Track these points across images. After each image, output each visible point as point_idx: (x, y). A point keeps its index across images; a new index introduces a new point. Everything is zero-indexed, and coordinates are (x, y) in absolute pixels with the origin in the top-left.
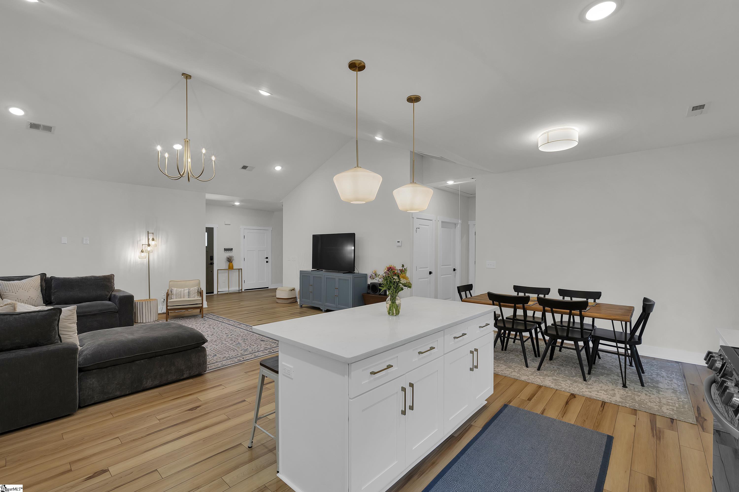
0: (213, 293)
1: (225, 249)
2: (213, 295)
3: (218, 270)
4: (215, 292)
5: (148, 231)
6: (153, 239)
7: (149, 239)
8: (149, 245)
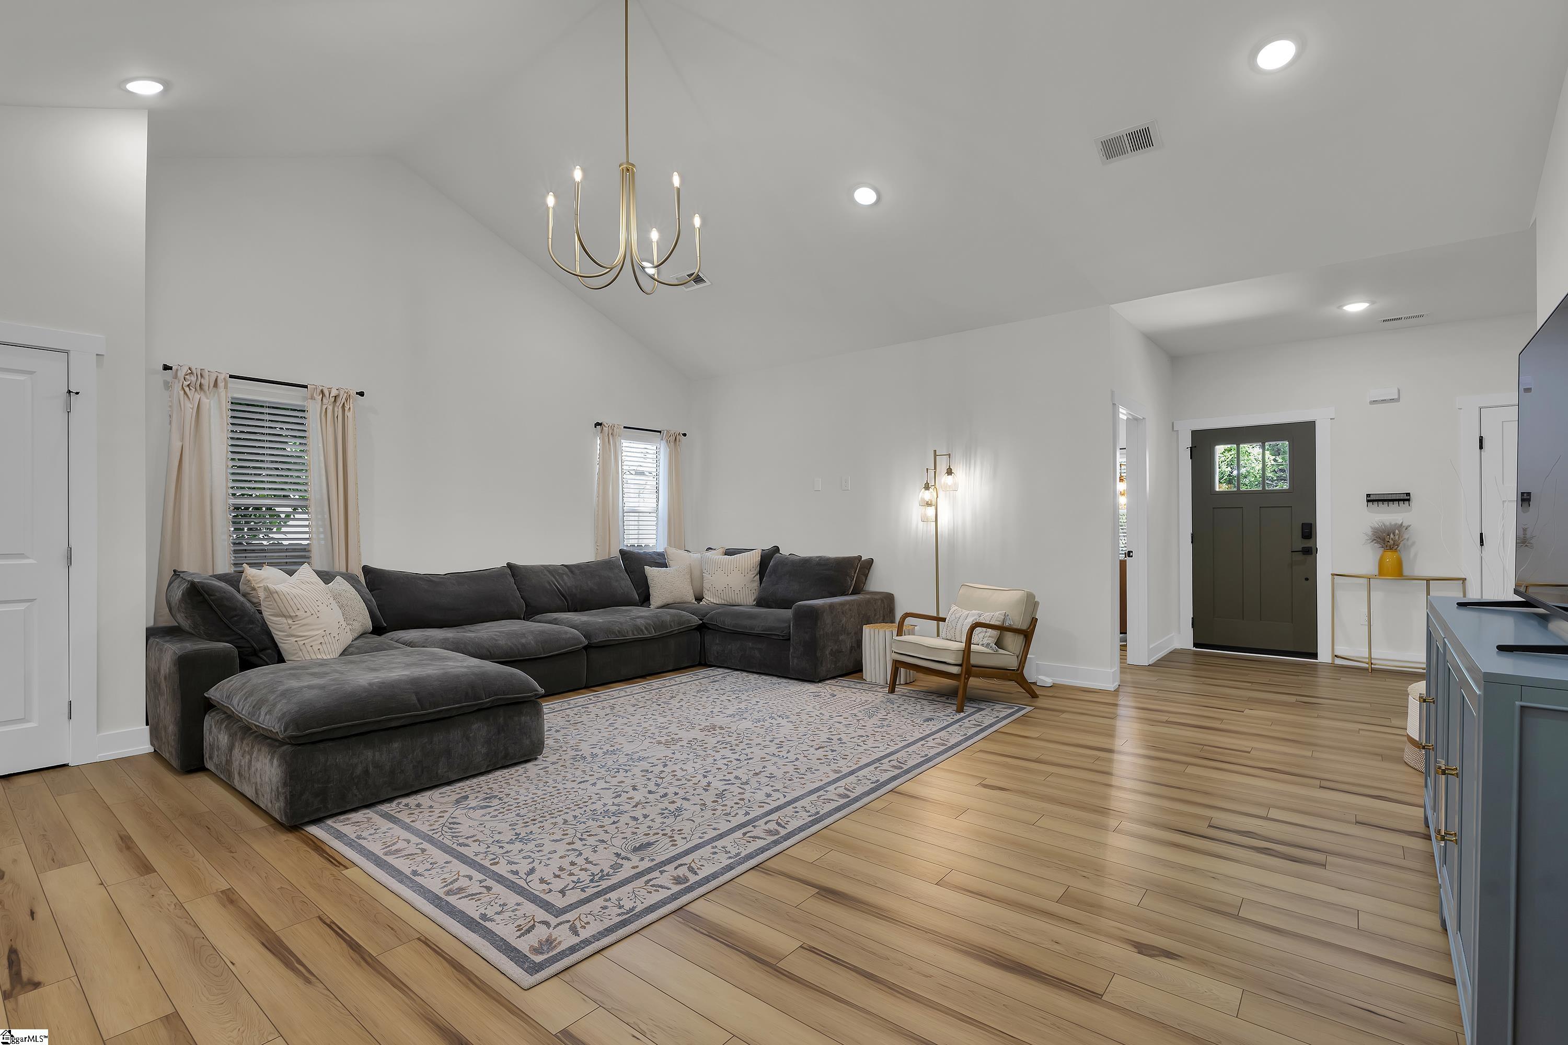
0: (1314, 655)
1: (1372, 498)
2: (1316, 664)
3: (1333, 575)
4: (1324, 656)
5: (935, 451)
6: (950, 472)
7: (935, 472)
8: (927, 487)
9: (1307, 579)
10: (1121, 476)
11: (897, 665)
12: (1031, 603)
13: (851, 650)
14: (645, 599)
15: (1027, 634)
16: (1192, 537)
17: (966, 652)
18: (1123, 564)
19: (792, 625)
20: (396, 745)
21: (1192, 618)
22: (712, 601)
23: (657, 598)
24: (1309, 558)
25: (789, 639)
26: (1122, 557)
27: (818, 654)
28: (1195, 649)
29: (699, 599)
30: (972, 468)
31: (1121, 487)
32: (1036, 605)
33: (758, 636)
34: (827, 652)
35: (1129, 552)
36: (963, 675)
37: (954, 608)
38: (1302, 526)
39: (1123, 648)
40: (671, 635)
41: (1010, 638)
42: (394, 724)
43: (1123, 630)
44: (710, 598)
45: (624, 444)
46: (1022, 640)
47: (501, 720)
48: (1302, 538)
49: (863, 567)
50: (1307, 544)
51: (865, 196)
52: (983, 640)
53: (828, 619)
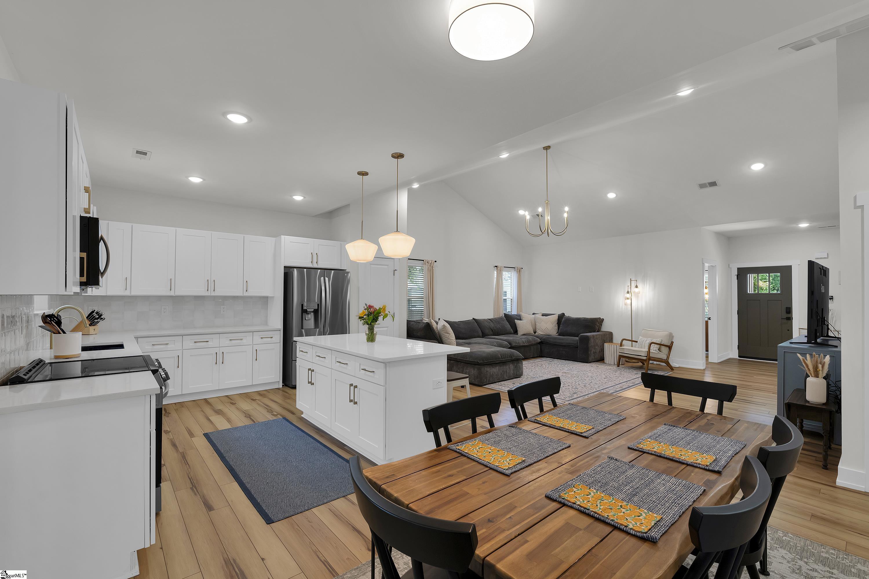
3: (799, 329)
5: (631, 279)
6: (637, 287)
7: (631, 287)
8: (628, 292)
9: (788, 330)
10: (706, 287)
11: (620, 357)
12: (671, 336)
13: (599, 352)
14: (516, 332)
15: (670, 347)
16: (738, 312)
17: (649, 352)
18: (707, 323)
19: (578, 342)
20: (497, 368)
21: (738, 345)
22: (540, 333)
23: (521, 332)
24: (789, 321)
25: (578, 347)
26: (706, 319)
27: (589, 353)
28: (739, 358)
29: (535, 332)
30: (645, 285)
31: (706, 291)
32: (673, 337)
33: (564, 346)
34: (592, 352)
35: (710, 318)
36: (648, 360)
37: (640, 337)
38: (786, 309)
39: (707, 357)
40: (532, 345)
41: (663, 348)
42: (497, 362)
43: (707, 350)
44: (539, 332)
45: (504, 273)
46: (667, 350)
47: (515, 364)
48: (786, 313)
49: (600, 321)
50: (788, 316)
51: (611, 196)
52: (654, 348)
53: (592, 340)
